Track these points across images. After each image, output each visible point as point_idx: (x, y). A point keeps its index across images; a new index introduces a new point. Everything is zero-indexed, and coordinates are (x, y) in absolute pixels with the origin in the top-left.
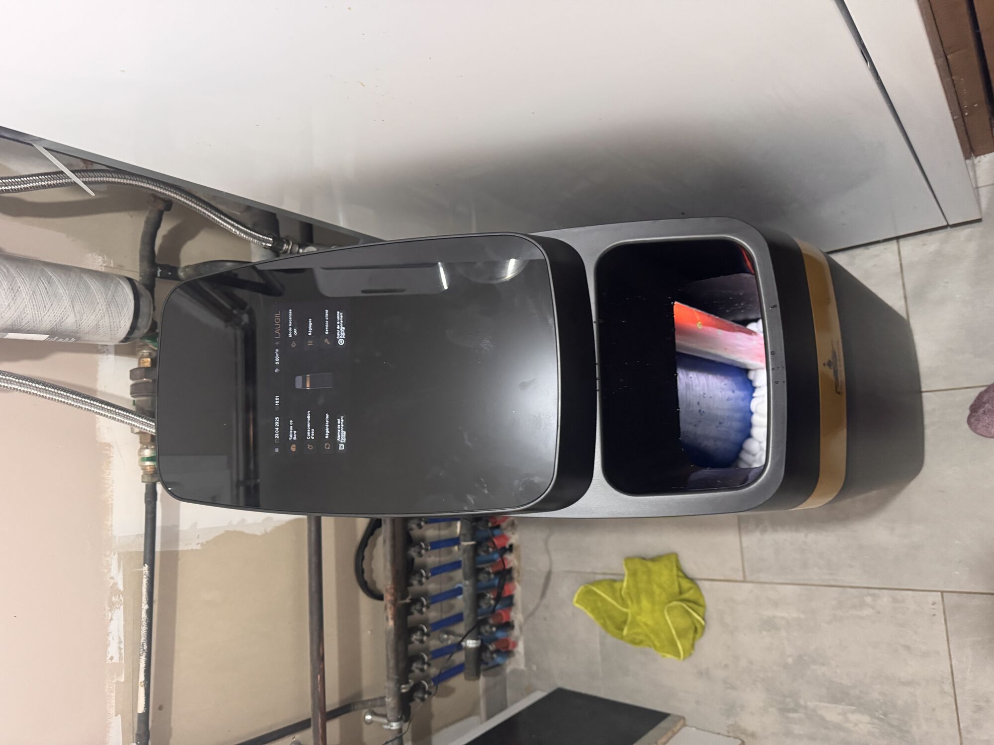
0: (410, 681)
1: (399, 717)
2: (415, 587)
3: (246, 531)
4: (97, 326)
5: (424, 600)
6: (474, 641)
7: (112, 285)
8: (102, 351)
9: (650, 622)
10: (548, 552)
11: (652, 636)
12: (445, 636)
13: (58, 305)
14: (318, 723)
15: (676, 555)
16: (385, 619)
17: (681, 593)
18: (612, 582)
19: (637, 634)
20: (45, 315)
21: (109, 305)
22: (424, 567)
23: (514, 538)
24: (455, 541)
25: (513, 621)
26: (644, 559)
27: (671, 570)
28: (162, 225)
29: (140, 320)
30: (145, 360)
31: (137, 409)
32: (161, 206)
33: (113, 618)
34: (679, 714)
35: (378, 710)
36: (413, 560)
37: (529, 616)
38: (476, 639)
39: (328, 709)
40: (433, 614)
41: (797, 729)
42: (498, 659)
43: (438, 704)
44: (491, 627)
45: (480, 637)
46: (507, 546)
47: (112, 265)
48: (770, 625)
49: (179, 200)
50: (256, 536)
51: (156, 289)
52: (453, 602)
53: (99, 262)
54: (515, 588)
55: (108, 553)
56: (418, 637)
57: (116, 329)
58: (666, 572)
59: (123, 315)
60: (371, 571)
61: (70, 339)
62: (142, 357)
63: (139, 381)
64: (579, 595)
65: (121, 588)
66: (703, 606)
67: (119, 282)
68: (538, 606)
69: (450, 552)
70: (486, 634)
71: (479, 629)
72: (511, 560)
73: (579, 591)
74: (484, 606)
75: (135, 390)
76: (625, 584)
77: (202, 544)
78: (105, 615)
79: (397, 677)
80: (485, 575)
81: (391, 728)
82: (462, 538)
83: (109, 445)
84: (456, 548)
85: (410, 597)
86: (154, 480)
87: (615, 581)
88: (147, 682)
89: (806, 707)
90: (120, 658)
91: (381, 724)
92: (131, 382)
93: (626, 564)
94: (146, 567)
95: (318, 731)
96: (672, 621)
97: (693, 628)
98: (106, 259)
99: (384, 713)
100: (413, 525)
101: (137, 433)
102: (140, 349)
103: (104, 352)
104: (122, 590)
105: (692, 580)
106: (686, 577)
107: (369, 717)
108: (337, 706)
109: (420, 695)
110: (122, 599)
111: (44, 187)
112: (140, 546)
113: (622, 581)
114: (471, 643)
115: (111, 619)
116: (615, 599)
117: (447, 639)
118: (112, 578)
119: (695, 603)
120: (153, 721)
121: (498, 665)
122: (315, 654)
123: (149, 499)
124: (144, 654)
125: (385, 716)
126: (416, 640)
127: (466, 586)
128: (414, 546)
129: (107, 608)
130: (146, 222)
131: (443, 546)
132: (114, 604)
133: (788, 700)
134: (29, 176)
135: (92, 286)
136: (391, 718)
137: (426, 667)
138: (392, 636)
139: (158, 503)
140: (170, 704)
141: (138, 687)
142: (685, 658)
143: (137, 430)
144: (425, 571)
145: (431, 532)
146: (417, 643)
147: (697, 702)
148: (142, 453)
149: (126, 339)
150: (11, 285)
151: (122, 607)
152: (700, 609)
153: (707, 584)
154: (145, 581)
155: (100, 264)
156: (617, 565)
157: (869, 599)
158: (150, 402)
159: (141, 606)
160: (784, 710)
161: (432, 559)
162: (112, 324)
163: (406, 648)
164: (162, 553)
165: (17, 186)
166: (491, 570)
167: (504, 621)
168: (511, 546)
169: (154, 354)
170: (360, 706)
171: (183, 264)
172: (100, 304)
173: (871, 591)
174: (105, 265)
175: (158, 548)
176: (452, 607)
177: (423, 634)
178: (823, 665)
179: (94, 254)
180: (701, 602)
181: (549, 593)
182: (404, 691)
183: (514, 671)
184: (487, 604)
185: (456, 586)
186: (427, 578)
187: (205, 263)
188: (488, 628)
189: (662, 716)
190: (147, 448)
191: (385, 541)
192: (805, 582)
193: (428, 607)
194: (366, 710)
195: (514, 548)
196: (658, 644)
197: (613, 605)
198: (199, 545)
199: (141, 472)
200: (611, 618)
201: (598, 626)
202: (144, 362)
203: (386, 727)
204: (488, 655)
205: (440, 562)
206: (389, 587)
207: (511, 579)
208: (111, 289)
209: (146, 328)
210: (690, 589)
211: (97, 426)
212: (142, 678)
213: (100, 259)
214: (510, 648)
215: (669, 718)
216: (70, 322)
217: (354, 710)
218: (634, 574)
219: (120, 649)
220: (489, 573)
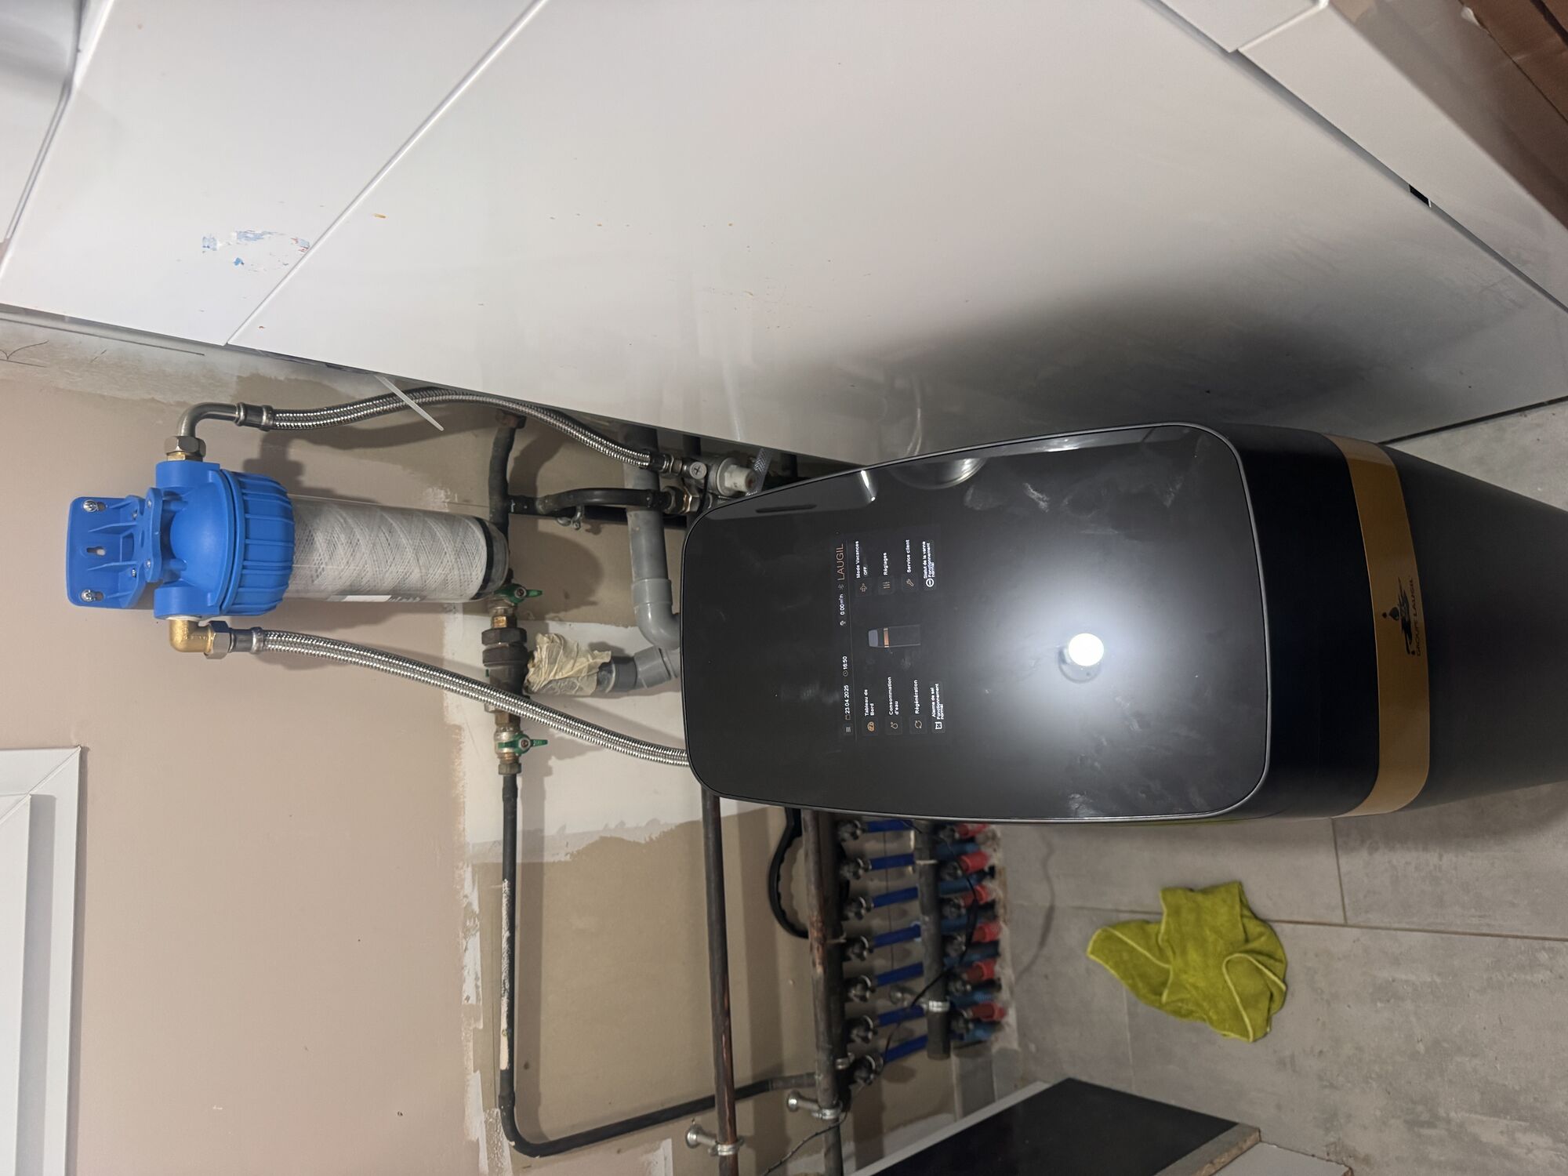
0: (849, 1054)
1: (834, 1102)
2: (852, 923)
3: (626, 837)
4: (445, 582)
5: (865, 940)
6: (940, 1004)
7: (461, 530)
8: (448, 609)
9: (1202, 984)
10: (1048, 878)
11: (1205, 1004)
12: (899, 995)
13: (402, 559)
14: (724, 1102)
15: (1240, 884)
16: (811, 964)
17: (1247, 941)
18: (1143, 925)
19: (1182, 1000)
20: (387, 571)
21: (458, 554)
22: (864, 893)
23: (996, 859)
24: (907, 859)
25: (999, 979)
26: (1191, 890)
27: (1232, 907)
28: (514, 446)
29: (494, 570)
30: (500, 618)
31: (491, 681)
32: (512, 423)
33: (468, 947)
34: (1250, 1123)
35: (803, 1091)
36: (848, 883)
37: (1024, 972)
38: (944, 1000)
39: (737, 1086)
40: (881, 962)
41: (1434, 1154)
42: (980, 1034)
43: (890, 1091)
44: (964, 983)
45: (948, 998)
46: (986, 869)
47: (456, 500)
48: (1386, 993)
49: (535, 416)
50: (638, 844)
51: (510, 528)
52: (908, 946)
53: (441, 498)
54: (1000, 929)
55: (461, 864)
56: (859, 993)
57: (466, 583)
58: (1223, 910)
59: (474, 566)
60: (791, 897)
61: (415, 599)
62: (496, 616)
63: (494, 646)
64: (1095, 942)
65: (476, 907)
66: (1283, 961)
67: (468, 524)
68: (1036, 957)
69: (902, 875)
70: (957, 994)
71: (946, 985)
72: (993, 889)
73: (1094, 937)
74: (953, 953)
75: (489, 657)
76: (1163, 927)
77: (572, 854)
78: (458, 943)
79: (831, 1047)
80: (953, 910)
81: (824, 1117)
82: (916, 855)
83: (459, 728)
84: (910, 868)
85: (845, 935)
86: (513, 772)
87: (1148, 922)
88: (510, 1031)
89: (1448, 1121)
90: (478, 999)
91: (810, 1112)
92: (484, 647)
93: (1164, 899)
94: (506, 883)
95: (725, 1112)
96: (1234, 982)
97: (1268, 994)
98: (449, 493)
99: (814, 1097)
100: (845, 833)
101: (492, 712)
102: (493, 605)
103: (450, 611)
104: (477, 912)
105: (1264, 922)
106: (1255, 916)
107: (793, 1101)
108: (749, 1082)
109: (864, 1074)
110: (478, 924)
111: (379, 413)
112: (497, 856)
113: (1159, 922)
114: (935, 1006)
115: (466, 949)
116: (1149, 950)
117: (903, 999)
118: (466, 896)
119: (1270, 956)
120: (517, 1082)
121: (980, 1042)
122: (718, 1005)
123: (508, 796)
124: (506, 995)
125: (816, 1101)
126: (855, 996)
127: (925, 923)
128: (848, 864)
129: (461, 935)
130: (495, 444)
131: (892, 866)
132: (468, 930)
133: (1420, 1108)
134: (362, 402)
135: (438, 533)
136: (823, 1104)
137: (870, 1035)
138: (821, 988)
139: (519, 800)
140: (538, 1063)
141: (500, 1036)
142: (1255, 1041)
143: (492, 708)
144: (865, 900)
145: (873, 845)
146: (857, 1000)
147: (1279, 1107)
148: (499, 737)
149: (478, 596)
150: (349, 538)
151: (478, 934)
152: (1278, 966)
153: (1288, 927)
154: (505, 901)
155: (443, 500)
156: (1150, 898)
157: (1544, 956)
158: (507, 672)
159: (501, 932)
160: (1413, 1124)
161: (876, 883)
162: (462, 577)
163: (842, 1008)
164: (523, 865)
165: (350, 415)
166: (962, 903)
167: (985, 978)
168: (992, 869)
169: (510, 611)
170: (780, 1084)
171: (541, 494)
172: (448, 555)
173: (1547, 944)
174: (448, 500)
175: (519, 860)
176: (908, 953)
177: (865, 987)
178: (1474, 1056)
179: (435, 489)
180: (1279, 954)
181: (1051, 939)
182: (840, 1067)
183: (1004, 1052)
184: (956, 950)
185: (912, 925)
186: (868, 909)
187: (569, 493)
188: (959, 985)
189: (1226, 1125)
190: (505, 730)
191: (806, 855)
192: (1442, 928)
193: (871, 951)
194: (789, 1091)
195: (997, 870)
196: (1215, 1017)
197: (1147, 958)
198: (569, 855)
199: (498, 762)
200: (1144, 977)
201: (1124, 986)
202: (499, 622)
203: (817, 1115)
204: (961, 1024)
205: (887, 888)
206: (814, 919)
207: (995, 918)
208: (460, 534)
209: (501, 580)
210: (1261, 935)
211: (445, 705)
212: (504, 1025)
213: (442, 494)
214: (996, 1017)
215: (1235, 1128)
216: (415, 577)
217: (773, 1089)
218: (1176, 912)
219: (477, 987)
220: (958, 907)
